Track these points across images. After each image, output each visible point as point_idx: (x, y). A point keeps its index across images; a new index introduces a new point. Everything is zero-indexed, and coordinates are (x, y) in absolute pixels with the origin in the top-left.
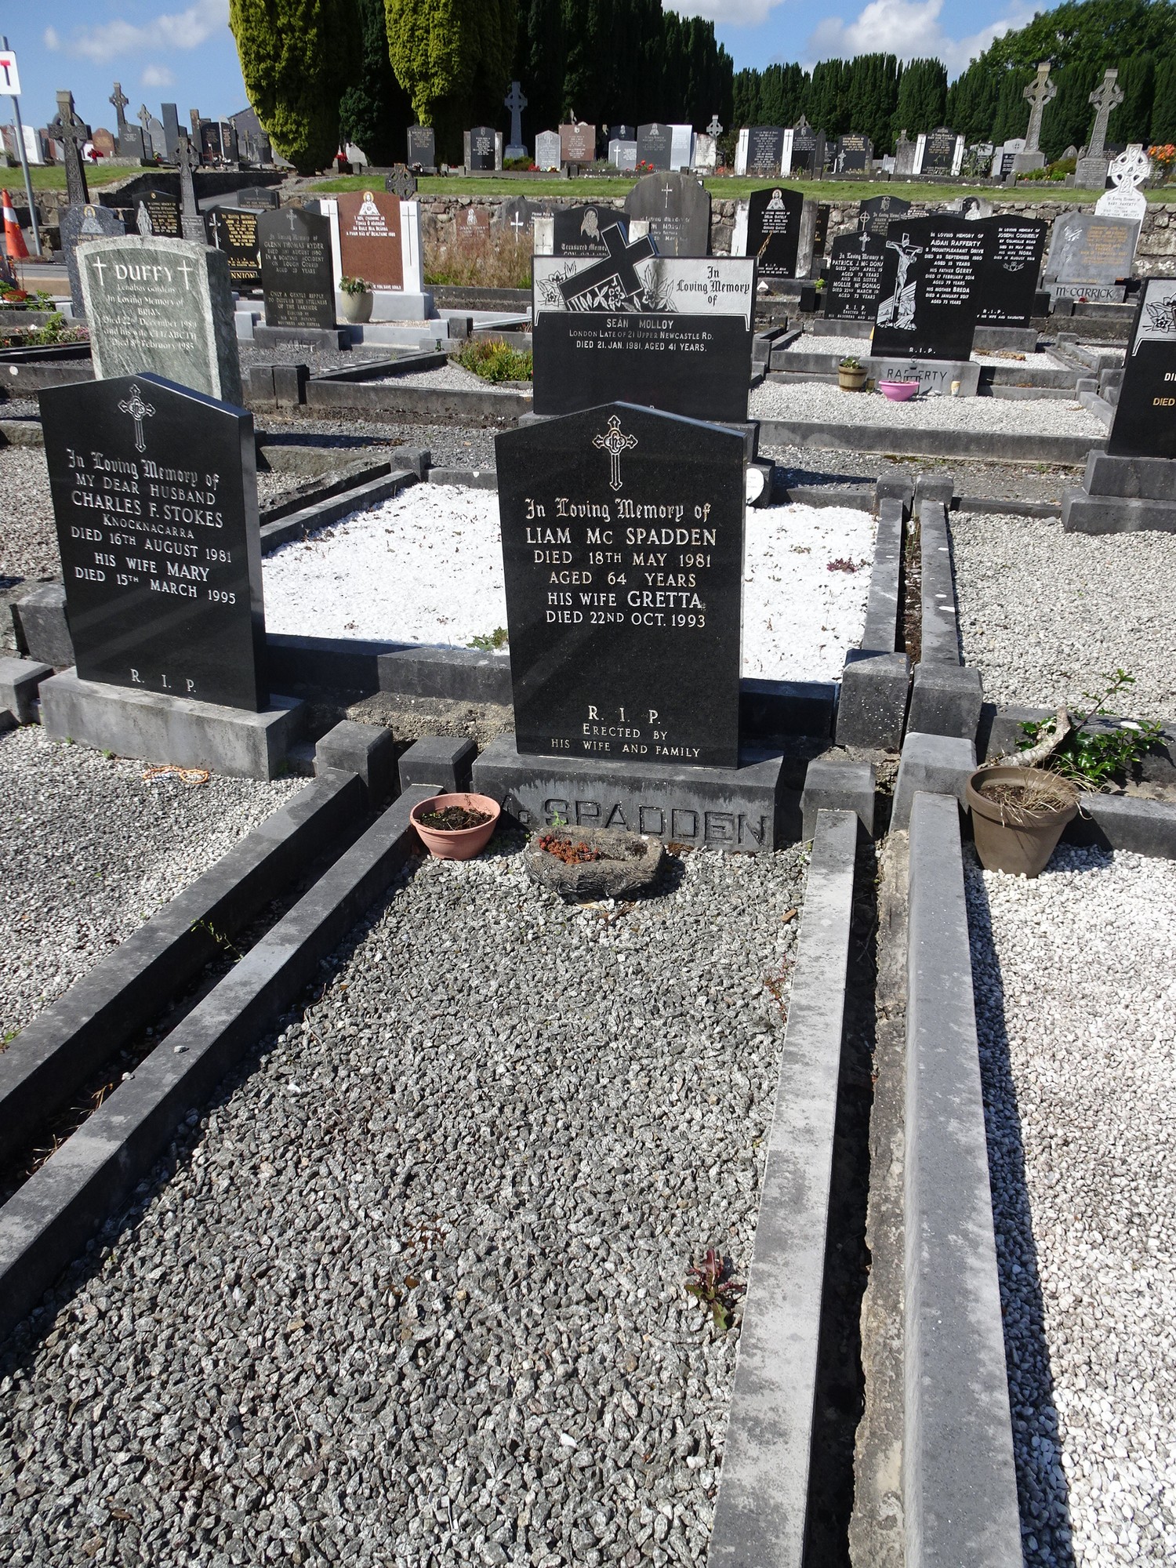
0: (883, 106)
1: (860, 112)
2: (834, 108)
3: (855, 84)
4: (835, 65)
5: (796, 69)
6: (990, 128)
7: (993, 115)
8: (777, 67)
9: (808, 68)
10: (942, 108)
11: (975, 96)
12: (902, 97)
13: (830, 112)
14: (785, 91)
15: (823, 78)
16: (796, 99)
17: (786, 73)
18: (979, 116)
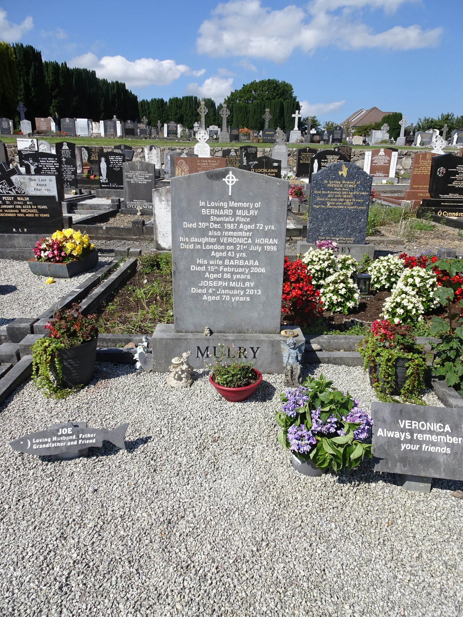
2: (177, 113)
3: (183, 105)
4: (176, 99)
5: (162, 100)
8: (155, 99)
9: (166, 100)
13: (176, 115)
14: (159, 108)
15: (172, 103)
16: (163, 110)
17: (159, 100)
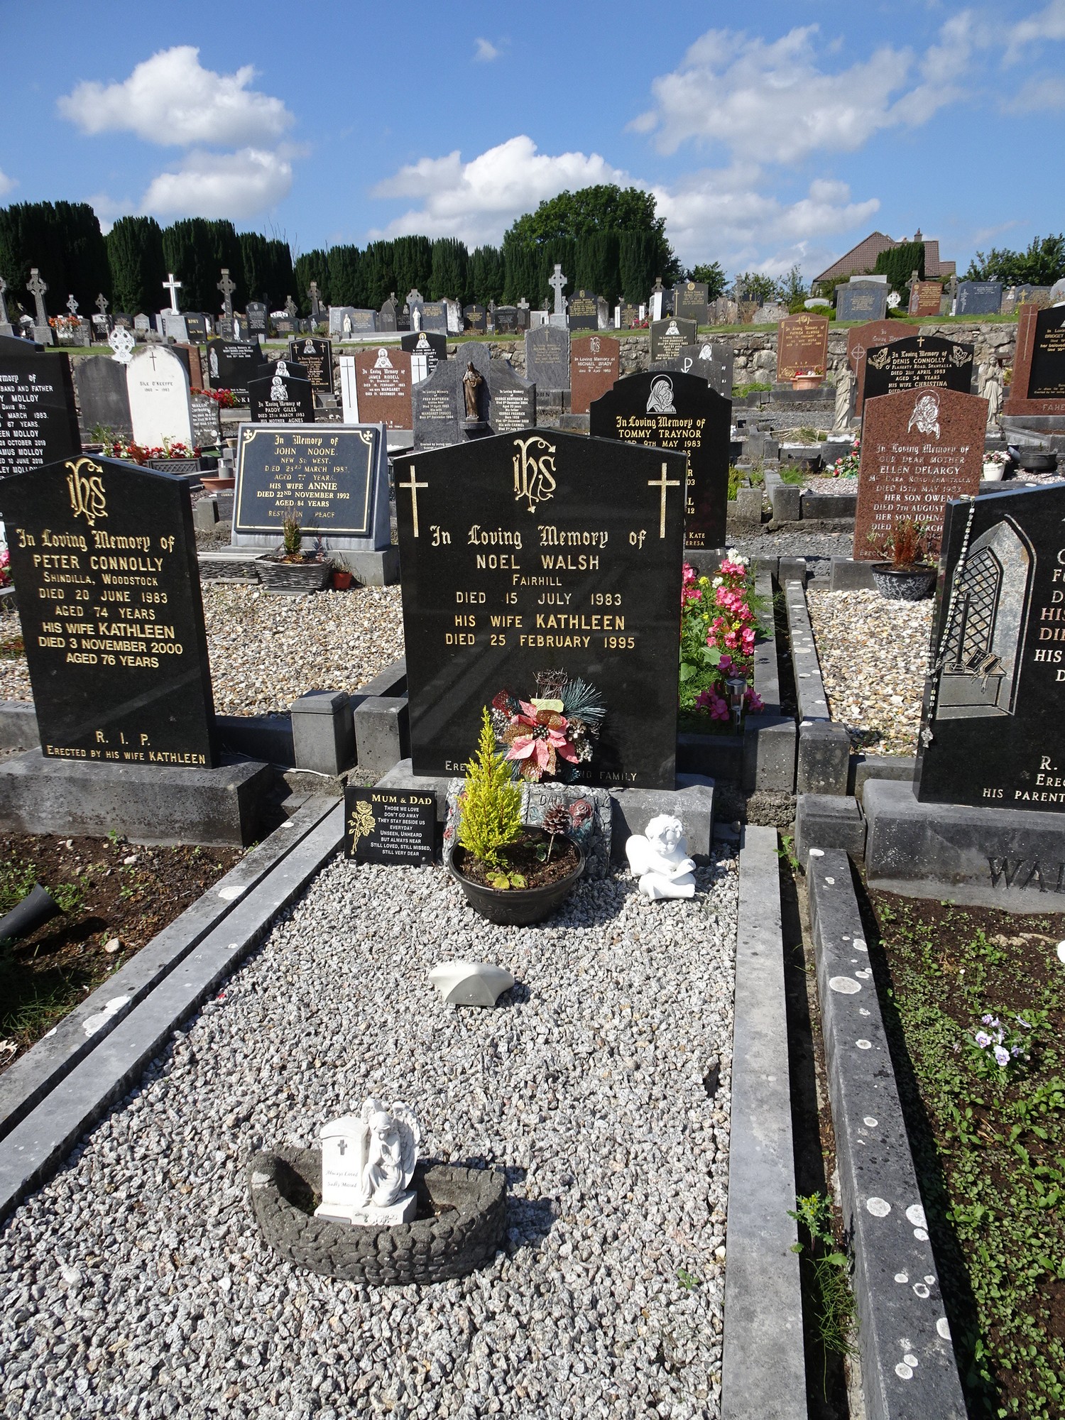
0: (420, 274)
1: (403, 279)
4: (381, 246)
5: (353, 251)
6: (502, 287)
7: (503, 278)
8: (338, 248)
9: (362, 248)
10: (463, 273)
11: (486, 264)
12: (434, 268)
14: (345, 266)
15: (373, 255)
16: (355, 271)
17: (346, 250)
18: (492, 278)
